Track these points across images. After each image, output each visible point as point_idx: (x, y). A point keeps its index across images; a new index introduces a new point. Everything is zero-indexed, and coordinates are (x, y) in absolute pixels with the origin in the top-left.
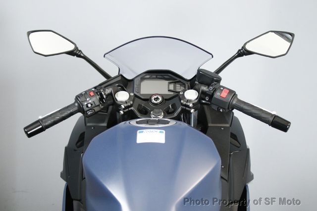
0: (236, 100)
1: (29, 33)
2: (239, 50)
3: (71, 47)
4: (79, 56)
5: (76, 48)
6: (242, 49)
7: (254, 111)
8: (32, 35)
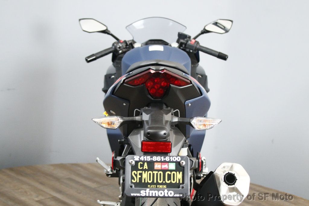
0: (198, 45)
1: (80, 20)
2: (202, 31)
3: (104, 28)
4: (109, 34)
5: (107, 29)
6: (203, 30)
7: (208, 50)
8: (82, 21)
